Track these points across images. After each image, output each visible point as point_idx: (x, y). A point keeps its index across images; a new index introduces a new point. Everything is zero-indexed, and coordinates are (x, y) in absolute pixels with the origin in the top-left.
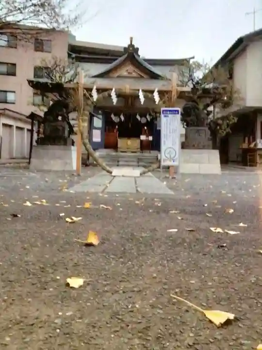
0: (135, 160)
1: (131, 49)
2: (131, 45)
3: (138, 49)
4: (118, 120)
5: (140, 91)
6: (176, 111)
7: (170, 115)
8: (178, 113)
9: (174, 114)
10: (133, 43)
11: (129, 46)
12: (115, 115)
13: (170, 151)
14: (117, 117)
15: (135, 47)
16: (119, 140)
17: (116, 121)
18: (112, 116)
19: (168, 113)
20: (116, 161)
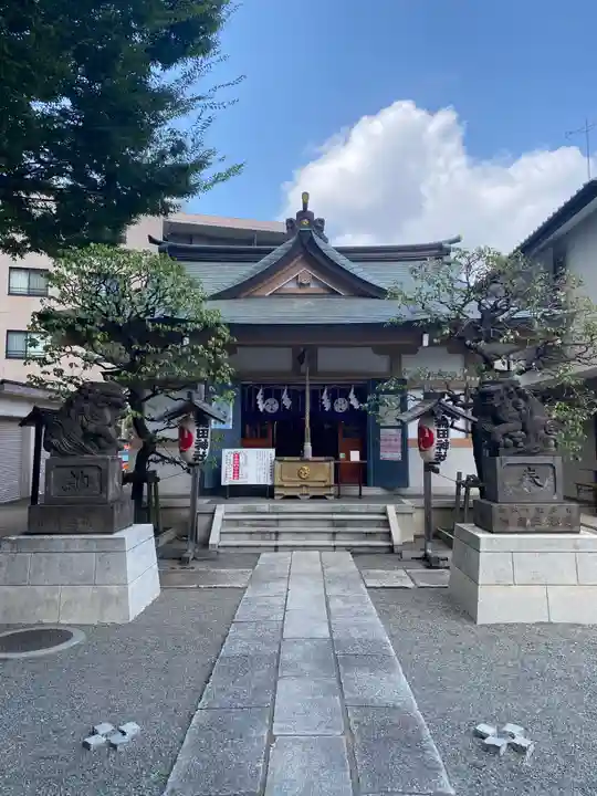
0: (326, 527)
1: (306, 222)
2: (304, 214)
3: (322, 221)
4: (276, 407)
10: (309, 209)
11: (299, 214)
12: (266, 397)
15: (316, 217)
16: (277, 465)
17: (269, 410)
18: (259, 399)
20: (271, 533)
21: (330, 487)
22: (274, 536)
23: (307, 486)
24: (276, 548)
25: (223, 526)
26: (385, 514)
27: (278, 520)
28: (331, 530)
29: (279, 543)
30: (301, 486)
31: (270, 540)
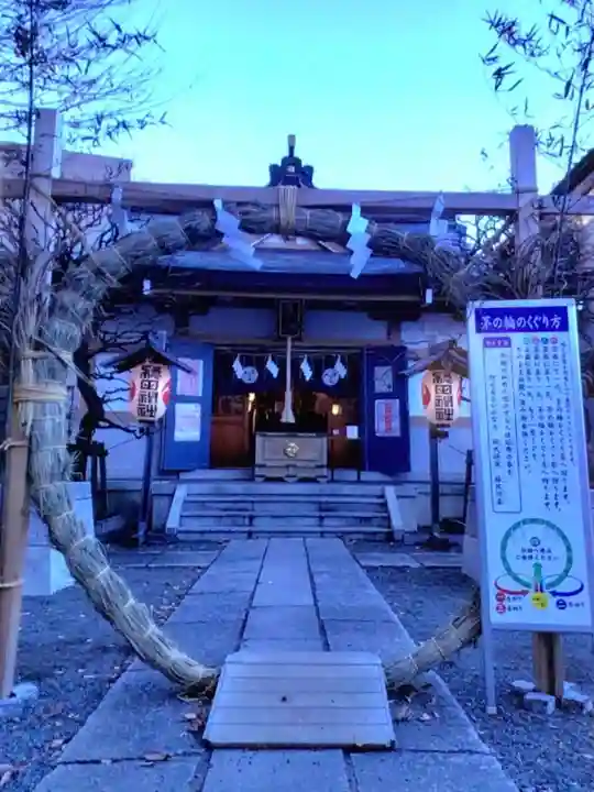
0: (312, 510)
1: (292, 169)
2: (291, 160)
3: (310, 169)
4: (258, 376)
5: (356, 211)
6: (550, 311)
7: (518, 339)
8: (564, 327)
9: (542, 328)
10: (296, 154)
11: (284, 160)
12: (245, 363)
13: (535, 541)
14: (249, 369)
15: (304, 164)
16: (258, 440)
17: (246, 381)
18: (237, 365)
19: (510, 323)
20: (244, 517)
21: (322, 467)
22: (247, 521)
23: (294, 466)
24: (250, 534)
25: (184, 509)
26: (382, 496)
27: (253, 502)
28: (318, 514)
29: (252, 529)
30: (288, 466)
31: (244, 525)
